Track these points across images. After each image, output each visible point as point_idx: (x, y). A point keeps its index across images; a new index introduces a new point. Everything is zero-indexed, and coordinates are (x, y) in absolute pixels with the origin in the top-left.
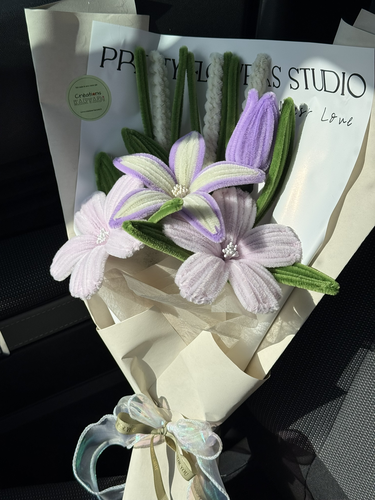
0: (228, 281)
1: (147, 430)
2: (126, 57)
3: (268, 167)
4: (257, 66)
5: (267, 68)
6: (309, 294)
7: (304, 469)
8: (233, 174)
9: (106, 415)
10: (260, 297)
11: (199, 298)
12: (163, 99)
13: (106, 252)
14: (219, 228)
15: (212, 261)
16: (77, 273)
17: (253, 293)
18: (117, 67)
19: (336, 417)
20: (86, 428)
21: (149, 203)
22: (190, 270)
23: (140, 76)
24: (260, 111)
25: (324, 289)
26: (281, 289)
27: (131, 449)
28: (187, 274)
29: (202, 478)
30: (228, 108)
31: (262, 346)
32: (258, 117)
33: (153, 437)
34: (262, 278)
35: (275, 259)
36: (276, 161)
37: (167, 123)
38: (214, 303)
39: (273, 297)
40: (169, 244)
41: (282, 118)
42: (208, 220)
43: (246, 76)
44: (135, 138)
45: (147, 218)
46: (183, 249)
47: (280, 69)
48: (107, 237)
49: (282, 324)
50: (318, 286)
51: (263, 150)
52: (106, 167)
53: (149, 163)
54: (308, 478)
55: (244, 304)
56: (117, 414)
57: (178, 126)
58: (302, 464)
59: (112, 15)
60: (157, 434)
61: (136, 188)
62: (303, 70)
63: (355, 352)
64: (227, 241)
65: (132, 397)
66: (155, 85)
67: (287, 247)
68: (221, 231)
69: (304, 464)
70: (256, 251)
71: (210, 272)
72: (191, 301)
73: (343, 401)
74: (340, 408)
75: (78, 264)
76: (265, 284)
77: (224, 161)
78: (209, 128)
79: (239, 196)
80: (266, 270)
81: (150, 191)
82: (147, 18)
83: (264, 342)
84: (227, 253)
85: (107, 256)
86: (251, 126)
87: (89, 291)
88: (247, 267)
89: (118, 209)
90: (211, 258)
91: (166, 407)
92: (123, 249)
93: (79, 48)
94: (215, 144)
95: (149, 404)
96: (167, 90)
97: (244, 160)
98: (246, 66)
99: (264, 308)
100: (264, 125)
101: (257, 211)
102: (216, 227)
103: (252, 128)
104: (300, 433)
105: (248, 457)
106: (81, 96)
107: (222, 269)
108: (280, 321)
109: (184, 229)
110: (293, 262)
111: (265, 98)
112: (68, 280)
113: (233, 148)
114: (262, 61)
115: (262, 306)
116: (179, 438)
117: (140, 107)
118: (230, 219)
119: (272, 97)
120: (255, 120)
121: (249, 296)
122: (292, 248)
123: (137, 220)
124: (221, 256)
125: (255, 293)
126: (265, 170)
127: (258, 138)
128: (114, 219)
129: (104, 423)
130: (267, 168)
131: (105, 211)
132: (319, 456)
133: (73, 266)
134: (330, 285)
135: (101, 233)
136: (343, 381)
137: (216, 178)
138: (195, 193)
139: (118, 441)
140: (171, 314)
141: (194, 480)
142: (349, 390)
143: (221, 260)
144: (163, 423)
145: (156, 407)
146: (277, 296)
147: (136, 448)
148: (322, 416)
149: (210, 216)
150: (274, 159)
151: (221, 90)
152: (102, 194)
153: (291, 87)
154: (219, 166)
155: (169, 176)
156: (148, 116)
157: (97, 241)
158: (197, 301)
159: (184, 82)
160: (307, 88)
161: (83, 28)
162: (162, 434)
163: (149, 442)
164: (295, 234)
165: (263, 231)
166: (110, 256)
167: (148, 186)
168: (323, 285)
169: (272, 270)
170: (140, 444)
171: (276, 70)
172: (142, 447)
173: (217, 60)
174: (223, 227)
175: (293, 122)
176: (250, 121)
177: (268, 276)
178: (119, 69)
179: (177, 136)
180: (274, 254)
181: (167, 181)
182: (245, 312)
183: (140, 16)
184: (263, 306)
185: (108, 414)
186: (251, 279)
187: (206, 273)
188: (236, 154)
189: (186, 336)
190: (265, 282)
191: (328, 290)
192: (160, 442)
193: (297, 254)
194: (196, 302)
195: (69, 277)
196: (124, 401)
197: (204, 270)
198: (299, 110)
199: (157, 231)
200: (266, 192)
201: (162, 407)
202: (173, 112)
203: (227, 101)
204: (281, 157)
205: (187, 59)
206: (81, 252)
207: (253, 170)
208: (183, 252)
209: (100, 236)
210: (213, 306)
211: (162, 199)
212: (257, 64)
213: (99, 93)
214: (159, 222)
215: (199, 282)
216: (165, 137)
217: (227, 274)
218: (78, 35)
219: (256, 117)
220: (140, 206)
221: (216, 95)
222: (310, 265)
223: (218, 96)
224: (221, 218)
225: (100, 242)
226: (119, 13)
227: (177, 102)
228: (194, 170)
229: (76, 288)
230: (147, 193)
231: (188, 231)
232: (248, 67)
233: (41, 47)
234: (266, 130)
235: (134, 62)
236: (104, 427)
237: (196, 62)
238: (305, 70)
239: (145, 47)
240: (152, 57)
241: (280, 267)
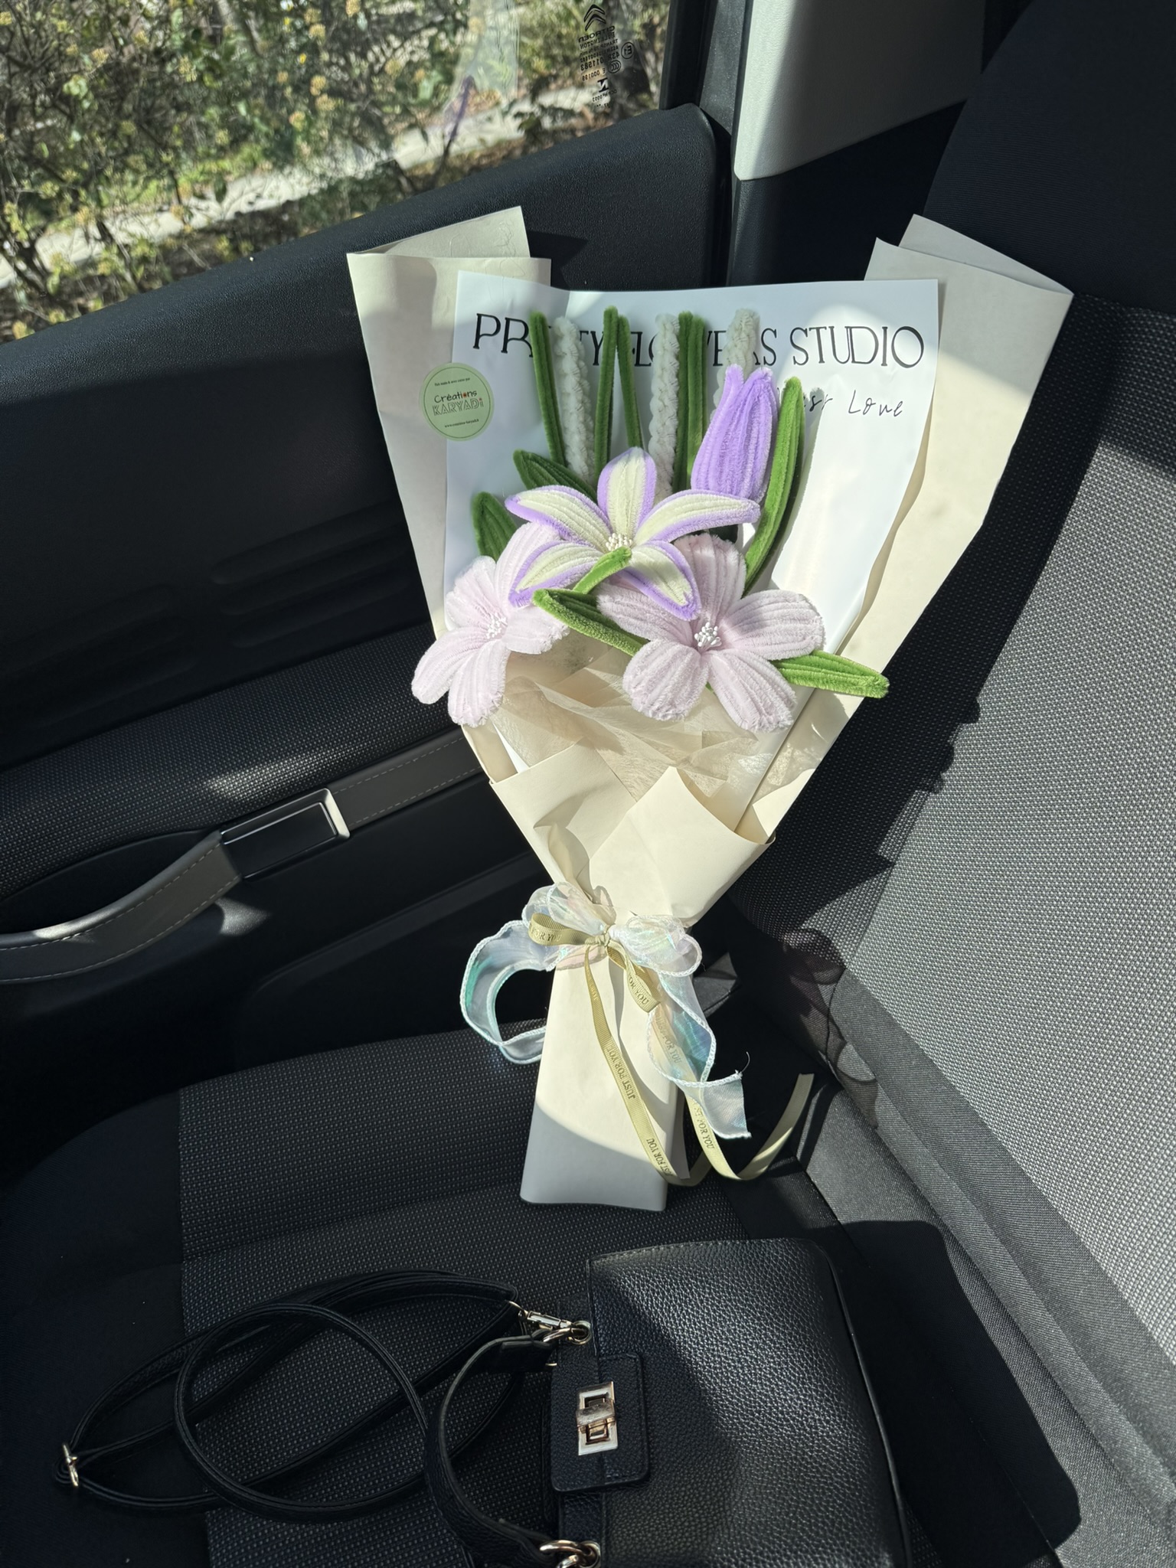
0: (708, 686)
1: (578, 939)
2: (516, 330)
3: (763, 495)
4: (736, 330)
5: (753, 333)
6: (838, 701)
7: (825, 991)
8: (707, 510)
9: (510, 922)
10: (762, 705)
11: (664, 710)
12: (580, 398)
13: (506, 648)
14: (691, 596)
15: (680, 651)
16: (461, 685)
17: (750, 699)
18: (501, 348)
19: (877, 905)
20: (478, 945)
21: (572, 562)
22: (646, 667)
23: (540, 359)
24: (748, 400)
25: (864, 688)
26: (794, 692)
27: (553, 971)
28: (643, 674)
29: (669, 1009)
30: (690, 406)
31: (760, 792)
32: (745, 411)
33: (588, 951)
34: (762, 676)
35: (782, 646)
36: (776, 485)
37: (587, 439)
38: (688, 718)
39: (782, 705)
40: (609, 627)
41: (784, 411)
42: (672, 583)
43: (717, 350)
44: (537, 465)
45: (571, 587)
46: (631, 635)
47: (775, 332)
48: (504, 626)
49: (792, 754)
50: (854, 684)
51: (755, 467)
52: (492, 515)
53: (566, 501)
54: (833, 1005)
55: (735, 717)
56: (529, 918)
57: (606, 442)
58: (822, 983)
59: (489, 260)
60: (595, 943)
61: (548, 541)
62: (815, 330)
63: (907, 797)
64: (700, 622)
65: (551, 888)
66: (565, 375)
67: (799, 625)
68: (695, 600)
69: (827, 983)
70: (750, 634)
71: (679, 669)
72: (651, 715)
73: (888, 879)
74: (883, 890)
75: (460, 672)
76: (768, 685)
77: (689, 491)
78: (658, 441)
79: (716, 547)
80: (768, 663)
81: (571, 544)
82: (547, 263)
83: (763, 785)
84: (703, 640)
85: (508, 654)
86: (733, 427)
87: (482, 710)
88: (737, 661)
89: (522, 574)
90: (678, 647)
91: (607, 903)
92: (535, 639)
93: (438, 317)
94: (669, 468)
95: (579, 898)
96: (585, 383)
97: (723, 486)
98: (717, 333)
99: (770, 723)
100: (755, 425)
101: (747, 571)
102: (685, 594)
103: (735, 430)
104: (819, 933)
105: (730, 984)
106: (445, 399)
107: (697, 665)
108: (789, 750)
109: (631, 603)
110: (810, 650)
111: (756, 377)
112: (444, 699)
113: (704, 469)
114: (744, 321)
115: (765, 719)
116: (631, 948)
117: (543, 413)
118: (705, 585)
119: (766, 375)
120: (740, 416)
121: (744, 703)
122: (809, 626)
123: (556, 588)
124: (694, 644)
125: (753, 700)
126: (759, 501)
127: (746, 448)
128: (517, 590)
129: (506, 935)
130: (761, 498)
131: (497, 585)
132: (850, 967)
133: (451, 677)
134: (874, 681)
135: (493, 621)
136: (888, 845)
137: (679, 517)
138: (646, 544)
139: (530, 964)
140: (612, 750)
141: (657, 1012)
142: (897, 859)
143: (693, 650)
144: (602, 928)
145: (590, 903)
146: (788, 702)
147: (560, 969)
148: (855, 905)
149: (675, 578)
150: (773, 480)
151: (677, 376)
152: (489, 560)
153: (795, 362)
154: (682, 498)
155: (601, 521)
156: (556, 428)
157: (488, 635)
158: (660, 715)
159: (613, 366)
160: (822, 361)
161: (442, 284)
162: (603, 943)
163: (582, 959)
164: (811, 605)
165: (759, 602)
166: (513, 653)
167: (566, 537)
168: (863, 682)
169: (777, 664)
170: (567, 963)
171: (769, 335)
172: (571, 967)
173: (668, 326)
174: (697, 595)
175: (801, 420)
176: (732, 417)
177: (772, 672)
178: (505, 350)
179: (605, 459)
180: (779, 638)
181: (597, 528)
182: (738, 730)
183: (536, 259)
184: (768, 719)
185: (512, 920)
186: (746, 678)
187: (673, 669)
188: (711, 474)
189: (635, 785)
190: (768, 681)
191: (870, 688)
192: (598, 958)
193: (816, 636)
194: (659, 717)
195: (447, 694)
196: (539, 897)
197: (669, 666)
198: (809, 399)
199: (589, 606)
200: (761, 539)
201: (599, 903)
202: (597, 419)
203: (687, 394)
204: (784, 477)
205: (618, 326)
206: (462, 655)
207: (740, 501)
208: (632, 640)
209: (492, 626)
210: (687, 723)
211: (593, 556)
212: (737, 326)
213: (474, 393)
214: (591, 592)
215: (663, 684)
216: (586, 462)
217: (705, 671)
218: (436, 296)
219: (742, 411)
220: (558, 568)
221: (669, 385)
222: (839, 652)
223: (672, 387)
224: (693, 579)
225: (493, 636)
226: (501, 256)
227: (603, 400)
228: (640, 510)
229: (461, 708)
230: (569, 546)
231: (639, 605)
232: (719, 334)
233: (376, 316)
234: (759, 432)
235: (530, 338)
236: (506, 942)
237: (632, 333)
238: (818, 329)
239: (545, 311)
240: (559, 329)
241: (790, 659)
